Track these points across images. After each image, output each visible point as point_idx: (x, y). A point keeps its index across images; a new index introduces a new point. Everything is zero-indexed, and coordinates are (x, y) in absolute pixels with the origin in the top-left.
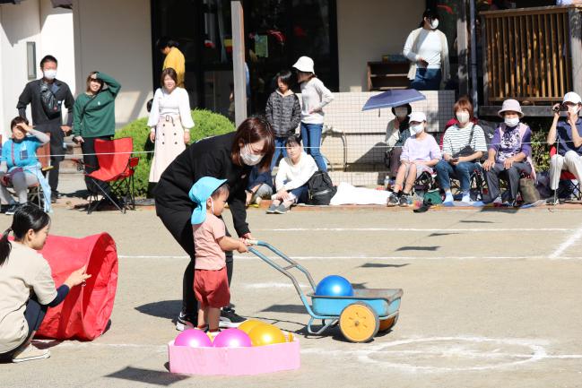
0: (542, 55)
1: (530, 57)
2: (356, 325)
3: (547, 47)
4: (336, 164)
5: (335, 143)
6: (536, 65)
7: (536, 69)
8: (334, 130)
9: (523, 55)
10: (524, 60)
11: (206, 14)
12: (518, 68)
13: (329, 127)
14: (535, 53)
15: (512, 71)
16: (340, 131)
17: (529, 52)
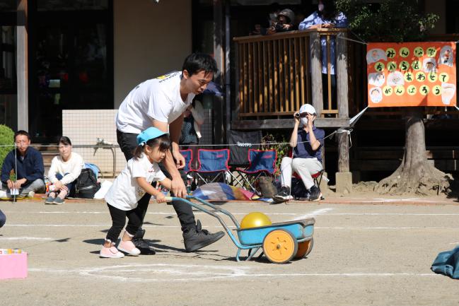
0: (291, 68)
1: (281, 71)
2: (278, 248)
3: (296, 61)
4: (106, 173)
5: (106, 154)
6: (286, 77)
7: (287, 81)
8: (105, 142)
9: (275, 68)
10: (276, 73)
11: (4, 53)
12: (271, 81)
13: (101, 140)
14: (285, 66)
15: (265, 84)
16: (110, 143)
17: (281, 66)
